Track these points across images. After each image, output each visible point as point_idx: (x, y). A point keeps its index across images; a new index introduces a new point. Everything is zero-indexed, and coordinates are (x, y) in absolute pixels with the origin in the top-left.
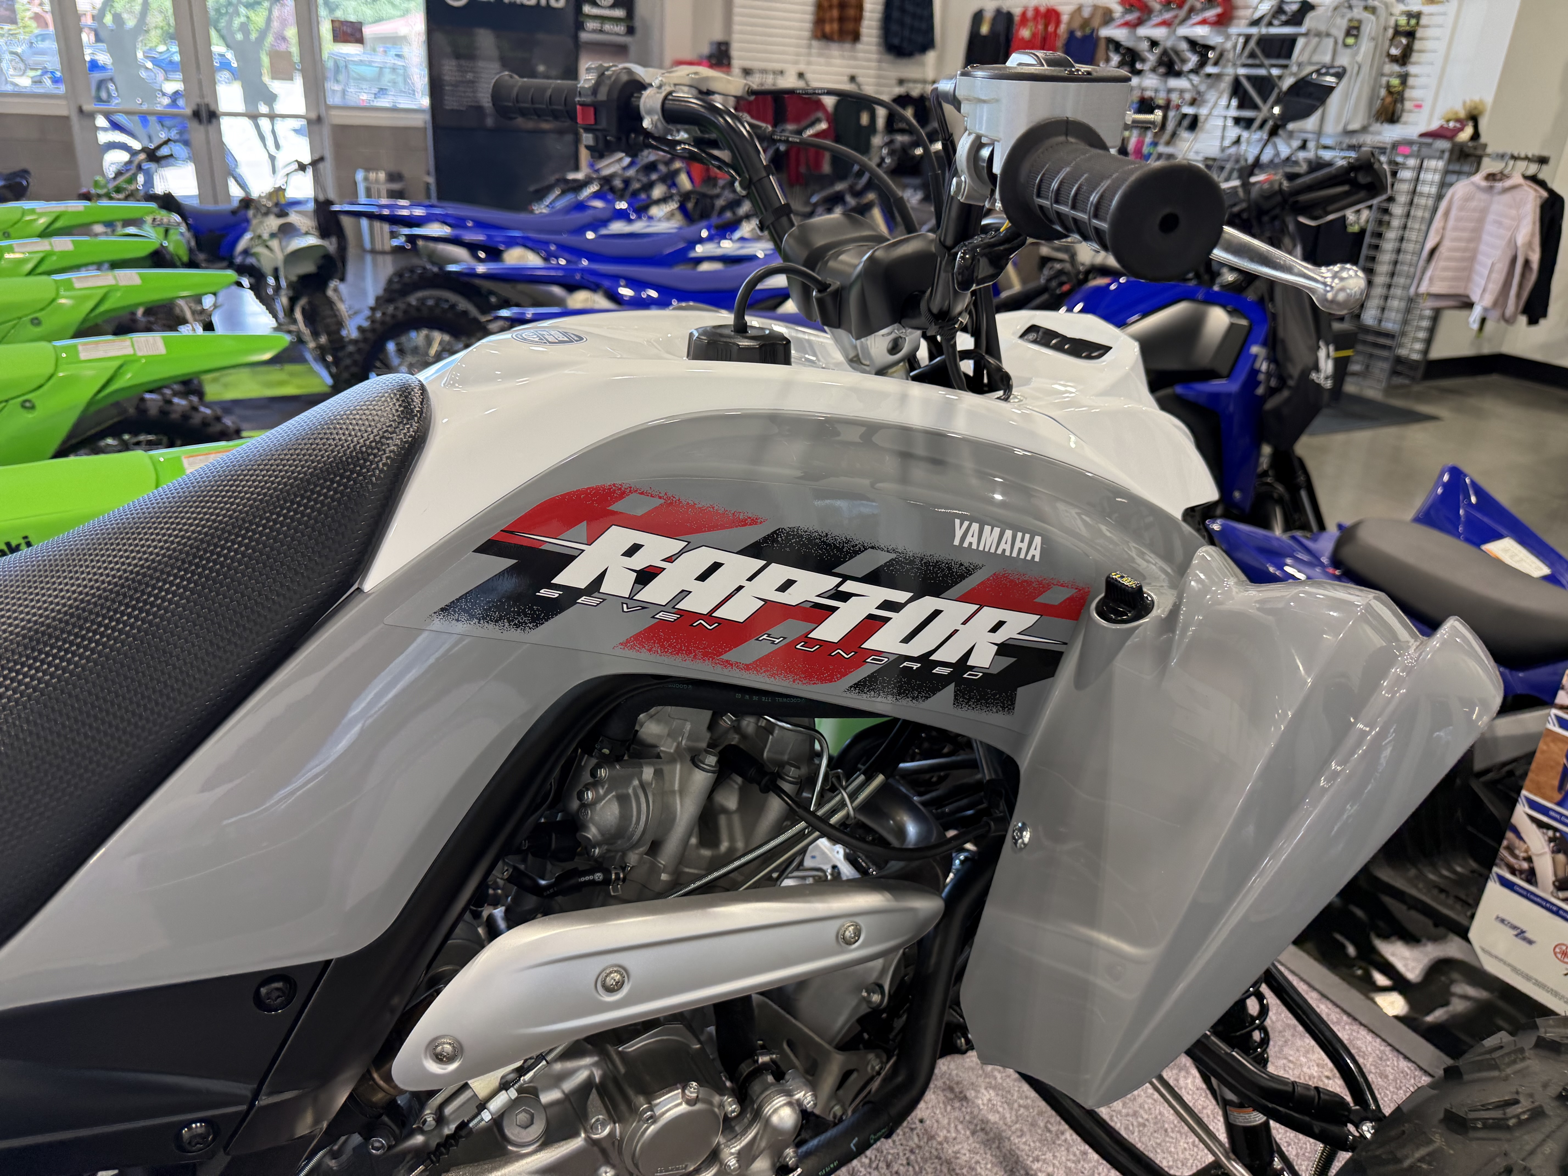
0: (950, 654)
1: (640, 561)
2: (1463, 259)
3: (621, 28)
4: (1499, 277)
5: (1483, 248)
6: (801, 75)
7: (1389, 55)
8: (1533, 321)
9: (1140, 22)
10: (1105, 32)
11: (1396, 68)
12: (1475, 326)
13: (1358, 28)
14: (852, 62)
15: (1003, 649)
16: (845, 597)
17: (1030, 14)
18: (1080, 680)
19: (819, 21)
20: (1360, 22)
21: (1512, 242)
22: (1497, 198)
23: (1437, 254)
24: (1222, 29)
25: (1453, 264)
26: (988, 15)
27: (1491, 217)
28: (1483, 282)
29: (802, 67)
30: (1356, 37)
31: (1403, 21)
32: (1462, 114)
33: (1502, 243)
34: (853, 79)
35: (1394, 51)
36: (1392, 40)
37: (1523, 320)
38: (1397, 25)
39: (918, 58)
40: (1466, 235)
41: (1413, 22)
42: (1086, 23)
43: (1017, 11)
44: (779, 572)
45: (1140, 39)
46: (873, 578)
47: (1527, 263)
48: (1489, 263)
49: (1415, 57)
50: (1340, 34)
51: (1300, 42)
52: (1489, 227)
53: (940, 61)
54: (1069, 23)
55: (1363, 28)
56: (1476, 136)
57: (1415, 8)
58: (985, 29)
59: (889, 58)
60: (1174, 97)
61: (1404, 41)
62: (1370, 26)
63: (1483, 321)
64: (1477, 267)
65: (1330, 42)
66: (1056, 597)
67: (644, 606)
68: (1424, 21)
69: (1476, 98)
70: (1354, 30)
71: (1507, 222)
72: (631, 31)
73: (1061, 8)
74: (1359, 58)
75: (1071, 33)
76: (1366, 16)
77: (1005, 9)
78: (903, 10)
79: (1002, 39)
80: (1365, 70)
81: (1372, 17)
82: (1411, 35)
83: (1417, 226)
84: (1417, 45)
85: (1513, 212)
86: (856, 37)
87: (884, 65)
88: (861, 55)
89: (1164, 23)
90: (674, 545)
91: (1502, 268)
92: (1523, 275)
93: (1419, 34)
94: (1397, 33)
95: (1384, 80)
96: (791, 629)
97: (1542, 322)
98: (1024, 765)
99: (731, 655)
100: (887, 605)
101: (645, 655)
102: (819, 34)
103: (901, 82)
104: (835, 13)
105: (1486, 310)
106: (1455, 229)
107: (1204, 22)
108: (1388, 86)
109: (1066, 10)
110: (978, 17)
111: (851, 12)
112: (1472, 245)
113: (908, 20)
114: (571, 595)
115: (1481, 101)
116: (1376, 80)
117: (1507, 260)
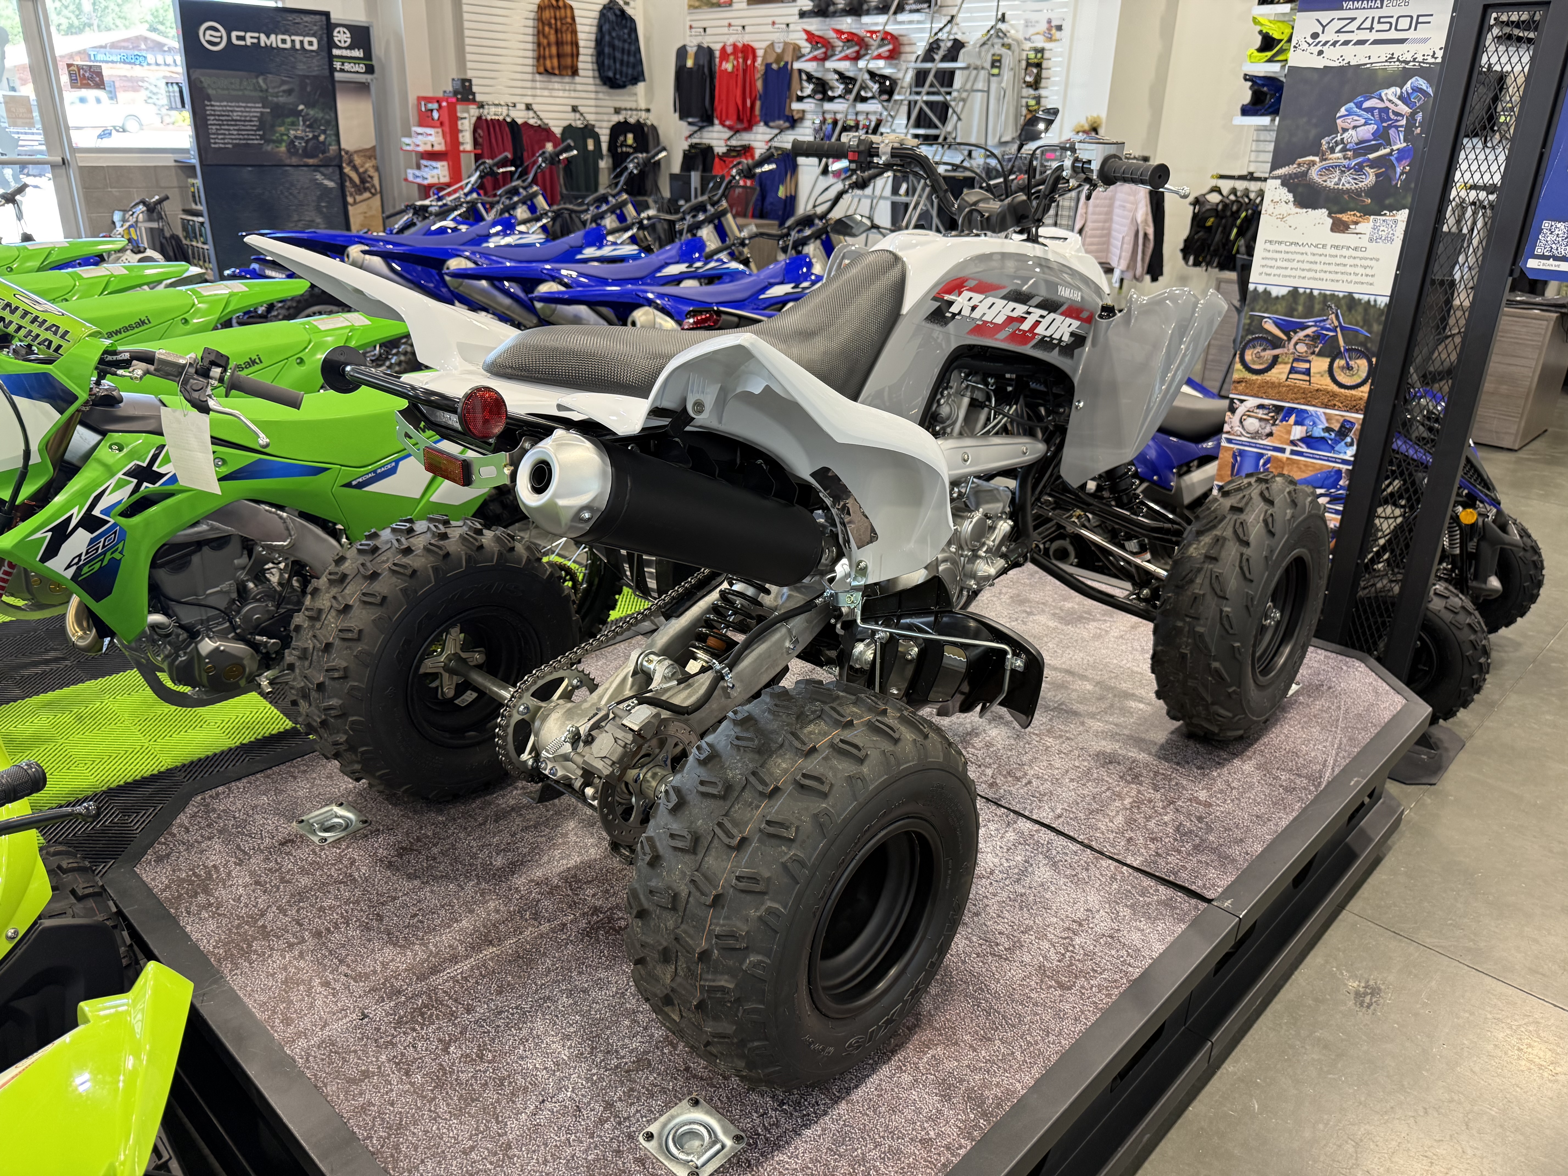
0: (1057, 336)
1: (972, 303)
2: (1101, 236)
3: (361, 68)
4: (1128, 247)
5: (1115, 226)
6: (528, 107)
7: (1025, 82)
8: (1154, 279)
9: (826, 58)
10: (797, 65)
11: (1031, 92)
12: (1117, 285)
13: (999, 61)
14: (573, 94)
15: (1072, 334)
16: (1029, 313)
17: (729, 50)
18: (1094, 344)
19: (540, 58)
20: (1000, 55)
21: (1134, 220)
24: (895, 62)
25: (1096, 240)
26: (692, 51)
27: (1117, 203)
28: (1118, 252)
29: (529, 100)
30: (999, 67)
31: (1032, 55)
32: (1087, 127)
33: (1128, 221)
34: (575, 109)
35: (1028, 79)
36: (1026, 69)
37: (1148, 278)
38: (1028, 59)
39: (630, 88)
40: (1102, 217)
41: (1039, 55)
42: (779, 58)
43: (717, 47)
44: (1012, 305)
45: (828, 70)
46: (1038, 306)
47: (1146, 235)
48: (1121, 236)
49: (1043, 83)
50: (988, 65)
51: (958, 74)
52: (1117, 211)
53: (650, 92)
54: (764, 57)
55: (1003, 61)
57: (1039, 45)
58: (690, 63)
59: (605, 89)
60: (861, 118)
61: (1035, 71)
62: (1008, 60)
63: (1122, 280)
64: (1113, 241)
65: (983, 74)
66: (1085, 315)
67: (973, 319)
68: (1047, 54)
69: (1095, 115)
70: (996, 62)
71: (1129, 206)
72: (370, 70)
73: (755, 45)
74: (1004, 85)
75: (768, 66)
76: (1004, 51)
77: (705, 45)
78: (613, 46)
79: (706, 70)
80: (1009, 93)
81: (1009, 52)
82: (1039, 65)
83: (1066, 213)
84: (1044, 74)
85: (1132, 198)
86: (575, 72)
87: (601, 96)
88: (579, 87)
89: (846, 58)
90: (982, 297)
91: (1130, 239)
92: (1144, 245)
93: (1044, 65)
94: (1029, 65)
95: (1024, 101)
96: (1015, 325)
97: (1160, 278)
98: (1076, 381)
99: (997, 336)
100: (1042, 317)
101: (973, 337)
102: (542, 69)
103: (617, 111)
104: (554, 50)
105: (1122, 272)
106: (1094, 213)
107: (879, 57)
108: (1027, 106)
109: (760, 48)
110: (682, 53)
111: (568, 49)
112: (1107, 225)
113: (618, 55)
114: (954, 315)
115: (1098, 117)
116: (1017, 102)
117: (1132, 234)
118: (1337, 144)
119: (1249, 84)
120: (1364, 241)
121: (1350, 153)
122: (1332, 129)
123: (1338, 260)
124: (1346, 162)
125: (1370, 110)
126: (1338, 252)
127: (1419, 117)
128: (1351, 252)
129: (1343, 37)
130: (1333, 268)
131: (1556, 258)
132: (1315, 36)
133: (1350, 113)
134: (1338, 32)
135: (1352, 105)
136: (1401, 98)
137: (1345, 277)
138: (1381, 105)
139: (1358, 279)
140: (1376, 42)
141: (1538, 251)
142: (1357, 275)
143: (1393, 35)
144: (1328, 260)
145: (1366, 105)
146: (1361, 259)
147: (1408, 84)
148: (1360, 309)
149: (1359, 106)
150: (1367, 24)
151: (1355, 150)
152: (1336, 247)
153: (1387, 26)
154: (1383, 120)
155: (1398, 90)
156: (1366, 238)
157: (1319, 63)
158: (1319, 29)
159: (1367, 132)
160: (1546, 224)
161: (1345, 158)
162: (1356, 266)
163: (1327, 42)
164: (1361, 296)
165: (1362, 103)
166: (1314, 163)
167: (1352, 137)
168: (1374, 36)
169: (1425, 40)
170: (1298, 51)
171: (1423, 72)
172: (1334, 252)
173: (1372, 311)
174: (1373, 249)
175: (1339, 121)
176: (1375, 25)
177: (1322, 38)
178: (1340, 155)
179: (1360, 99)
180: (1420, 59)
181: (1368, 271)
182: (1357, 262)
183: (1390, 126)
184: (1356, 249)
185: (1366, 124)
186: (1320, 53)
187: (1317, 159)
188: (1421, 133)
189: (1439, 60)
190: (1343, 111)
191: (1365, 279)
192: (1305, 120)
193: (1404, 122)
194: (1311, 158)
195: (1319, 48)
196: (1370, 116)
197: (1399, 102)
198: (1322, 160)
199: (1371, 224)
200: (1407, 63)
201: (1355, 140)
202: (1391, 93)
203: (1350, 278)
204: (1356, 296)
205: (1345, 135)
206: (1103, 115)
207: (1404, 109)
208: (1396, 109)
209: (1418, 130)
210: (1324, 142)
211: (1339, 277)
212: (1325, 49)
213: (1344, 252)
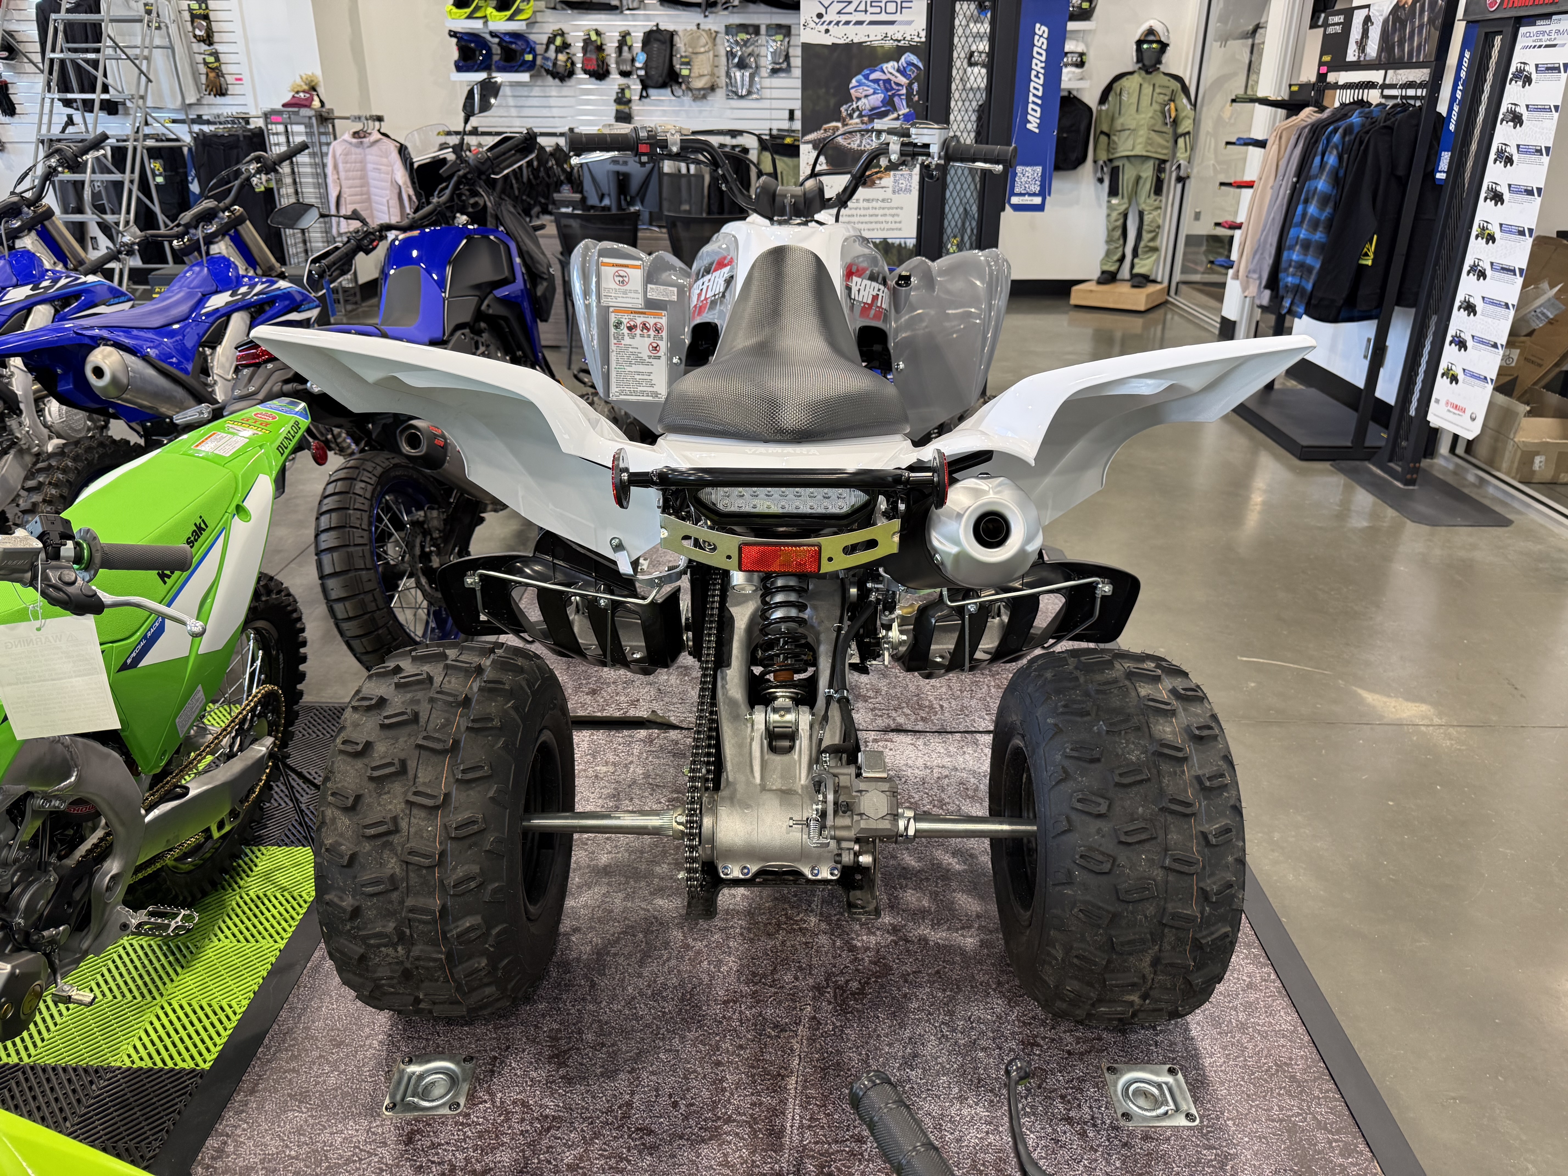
5: (373, 190)
7: (195, 36)
11: (204, 47)
13: (153, 11)
20: (153, 5)
21: (393, 182)
22: (368, 151)
23: (342, 201)
27: (370, 166)
31: (194, 5)
32: (299, 87)
33: (386, 184)
35: (197, 33)
36: (192, 22)
38: (190, 10)
40: (357, 182)
48: (384, 200)
49: (216, 37)
52: (372, 174)
55: (160, 12)
56: (322, 104)
61: (203, 23)
62: (167, 11)
68: (212, 5)
69: (310, 73)
70: (150, 13)
71: (384, 168)
80: (178, 48)
82: (206, 17)
84: (215, 26)
85: (384, 160)
91: (394, 202)
93: (213, 17)
94: (194, 16)
95: (199, 58)
106: (347, 178)
108: (205, 64)
112: (365, 189)
116: (192, 58)
117: (396, 197)
118: (854, 111)
119: (454, 40)
120: (889, 194)
121: (866, 119)
122: (848, 99)
123: (871, 212)
124: (863, 127)
125: (876, 81)
126: (870, 205)
127: (915, 86)
128: (880, 204)
129: (844, 18)
130: (867, 219)
131: (1030, 195)
132: (820, 16)
133: (860, 84)
134: (839, 13)
135: (860, 77)
136: (898, 70)
137: (878, 226)
138: (884, 77)
139: (889, 226)
140: (872, 23)
141: (1017, 190)
142: (887, 222)
143: (883, 17)
144: (862, 212)
145: (873, 76)
146: (889, 208)
147: (903, 60)
148: (895, 251)
149: (866, 77)
150: (862, 7)
151: (869, 116)
152: (868, 200)
153: (878, 10)
154: (887, 90)
155: (895, 64)
156: (890, 190)
157: (828, 40)
158: (823, 11)
159: (876, 100)
160: (1019, 169)
161: (862, 122)
162: (885, 215)
163: (830, 23)
164: (894, 241)
165: (868, 75)
166: (837, 128)
167: (865, 104)
168: (868, 18)
169: (909, 23)
170: (808, 29)
171: (912, 49)
172: (866, 204)
173: (904, 252)
174: (899, 200)
175: (852, 91)
176: (869, 8)
177: (827, 18)
178: (858, 121)
179: (866, 72)
180: (909, 38)
181: (897, 219)
182: (886, 211)
183: (894, 95)
184: (883, 201)
185: (874, 93)
186: (827, 31)
187: (839, 124)
188: (919, 99)
189: (923, 39)
190: (854, 82)
191: (894, 226)
192: (823, 90)
193: (904, 91)
194: (834, 124)
195: (825, 27)
196: (876, 86)
197: (898, 75)
198: (844, 125)
199: (892, 179)
200: (899, 41)
201: (868, 107)
202: (890, 66)
203: (882, 226)
204: (890, 241)
205: (859, 103)
206: (318, 73)
207: (903, 80)
208: (897, 80)
209: (916, 98)
210: (843, 109)
211: (873, 226)
212: (830, 27)
213: (874, 204)
